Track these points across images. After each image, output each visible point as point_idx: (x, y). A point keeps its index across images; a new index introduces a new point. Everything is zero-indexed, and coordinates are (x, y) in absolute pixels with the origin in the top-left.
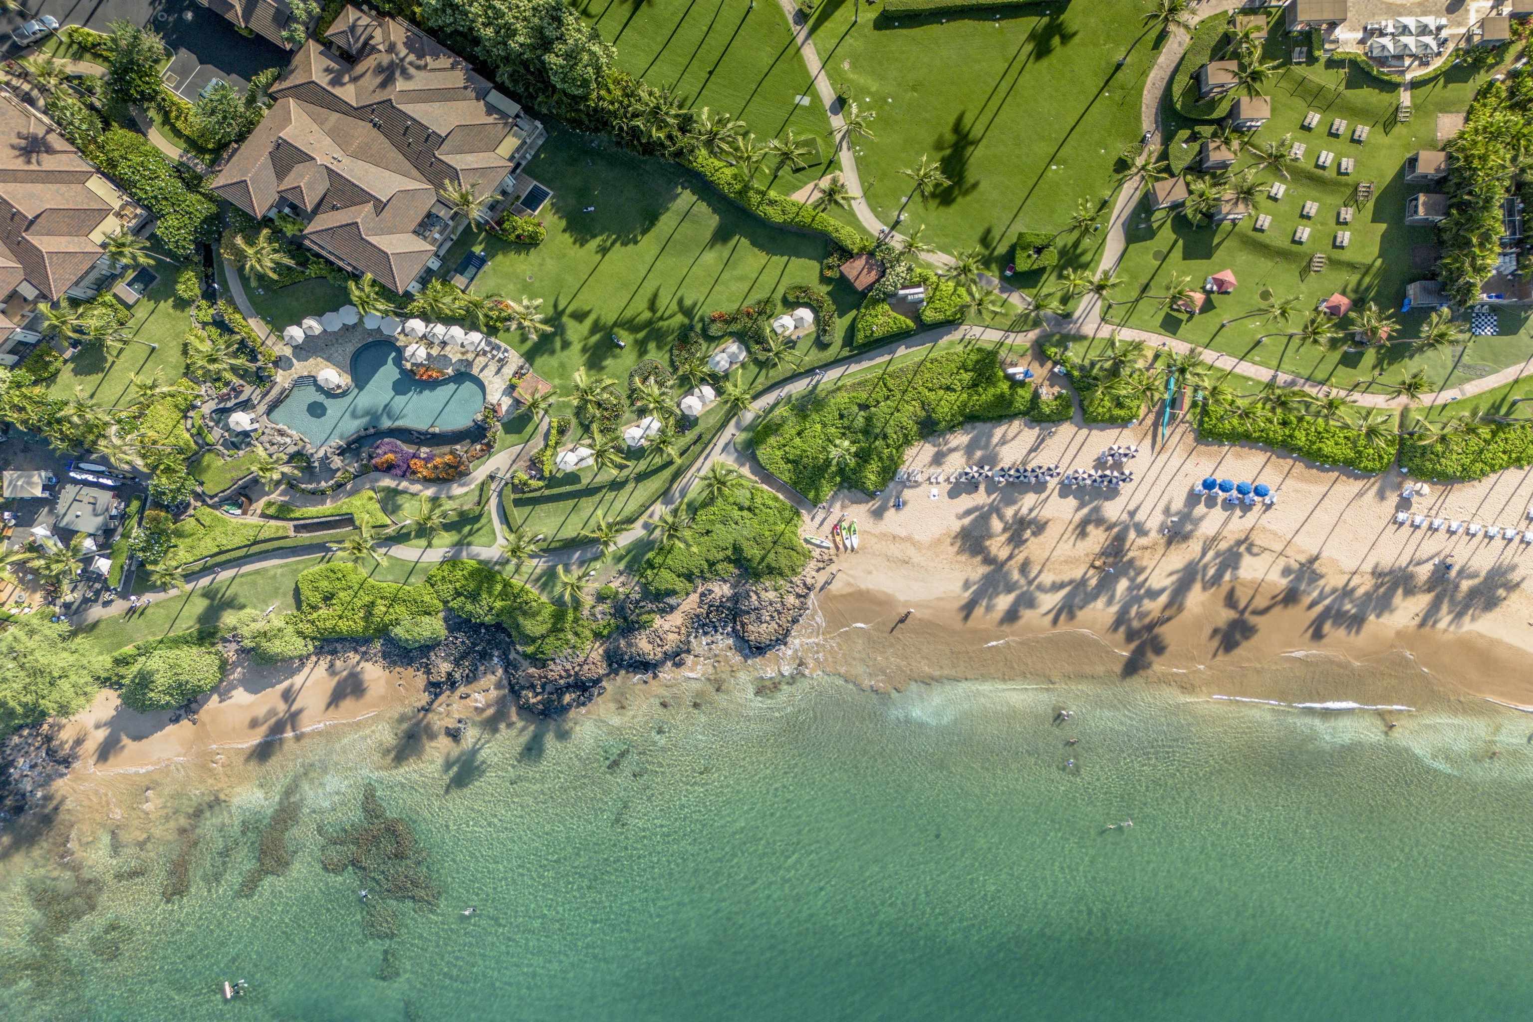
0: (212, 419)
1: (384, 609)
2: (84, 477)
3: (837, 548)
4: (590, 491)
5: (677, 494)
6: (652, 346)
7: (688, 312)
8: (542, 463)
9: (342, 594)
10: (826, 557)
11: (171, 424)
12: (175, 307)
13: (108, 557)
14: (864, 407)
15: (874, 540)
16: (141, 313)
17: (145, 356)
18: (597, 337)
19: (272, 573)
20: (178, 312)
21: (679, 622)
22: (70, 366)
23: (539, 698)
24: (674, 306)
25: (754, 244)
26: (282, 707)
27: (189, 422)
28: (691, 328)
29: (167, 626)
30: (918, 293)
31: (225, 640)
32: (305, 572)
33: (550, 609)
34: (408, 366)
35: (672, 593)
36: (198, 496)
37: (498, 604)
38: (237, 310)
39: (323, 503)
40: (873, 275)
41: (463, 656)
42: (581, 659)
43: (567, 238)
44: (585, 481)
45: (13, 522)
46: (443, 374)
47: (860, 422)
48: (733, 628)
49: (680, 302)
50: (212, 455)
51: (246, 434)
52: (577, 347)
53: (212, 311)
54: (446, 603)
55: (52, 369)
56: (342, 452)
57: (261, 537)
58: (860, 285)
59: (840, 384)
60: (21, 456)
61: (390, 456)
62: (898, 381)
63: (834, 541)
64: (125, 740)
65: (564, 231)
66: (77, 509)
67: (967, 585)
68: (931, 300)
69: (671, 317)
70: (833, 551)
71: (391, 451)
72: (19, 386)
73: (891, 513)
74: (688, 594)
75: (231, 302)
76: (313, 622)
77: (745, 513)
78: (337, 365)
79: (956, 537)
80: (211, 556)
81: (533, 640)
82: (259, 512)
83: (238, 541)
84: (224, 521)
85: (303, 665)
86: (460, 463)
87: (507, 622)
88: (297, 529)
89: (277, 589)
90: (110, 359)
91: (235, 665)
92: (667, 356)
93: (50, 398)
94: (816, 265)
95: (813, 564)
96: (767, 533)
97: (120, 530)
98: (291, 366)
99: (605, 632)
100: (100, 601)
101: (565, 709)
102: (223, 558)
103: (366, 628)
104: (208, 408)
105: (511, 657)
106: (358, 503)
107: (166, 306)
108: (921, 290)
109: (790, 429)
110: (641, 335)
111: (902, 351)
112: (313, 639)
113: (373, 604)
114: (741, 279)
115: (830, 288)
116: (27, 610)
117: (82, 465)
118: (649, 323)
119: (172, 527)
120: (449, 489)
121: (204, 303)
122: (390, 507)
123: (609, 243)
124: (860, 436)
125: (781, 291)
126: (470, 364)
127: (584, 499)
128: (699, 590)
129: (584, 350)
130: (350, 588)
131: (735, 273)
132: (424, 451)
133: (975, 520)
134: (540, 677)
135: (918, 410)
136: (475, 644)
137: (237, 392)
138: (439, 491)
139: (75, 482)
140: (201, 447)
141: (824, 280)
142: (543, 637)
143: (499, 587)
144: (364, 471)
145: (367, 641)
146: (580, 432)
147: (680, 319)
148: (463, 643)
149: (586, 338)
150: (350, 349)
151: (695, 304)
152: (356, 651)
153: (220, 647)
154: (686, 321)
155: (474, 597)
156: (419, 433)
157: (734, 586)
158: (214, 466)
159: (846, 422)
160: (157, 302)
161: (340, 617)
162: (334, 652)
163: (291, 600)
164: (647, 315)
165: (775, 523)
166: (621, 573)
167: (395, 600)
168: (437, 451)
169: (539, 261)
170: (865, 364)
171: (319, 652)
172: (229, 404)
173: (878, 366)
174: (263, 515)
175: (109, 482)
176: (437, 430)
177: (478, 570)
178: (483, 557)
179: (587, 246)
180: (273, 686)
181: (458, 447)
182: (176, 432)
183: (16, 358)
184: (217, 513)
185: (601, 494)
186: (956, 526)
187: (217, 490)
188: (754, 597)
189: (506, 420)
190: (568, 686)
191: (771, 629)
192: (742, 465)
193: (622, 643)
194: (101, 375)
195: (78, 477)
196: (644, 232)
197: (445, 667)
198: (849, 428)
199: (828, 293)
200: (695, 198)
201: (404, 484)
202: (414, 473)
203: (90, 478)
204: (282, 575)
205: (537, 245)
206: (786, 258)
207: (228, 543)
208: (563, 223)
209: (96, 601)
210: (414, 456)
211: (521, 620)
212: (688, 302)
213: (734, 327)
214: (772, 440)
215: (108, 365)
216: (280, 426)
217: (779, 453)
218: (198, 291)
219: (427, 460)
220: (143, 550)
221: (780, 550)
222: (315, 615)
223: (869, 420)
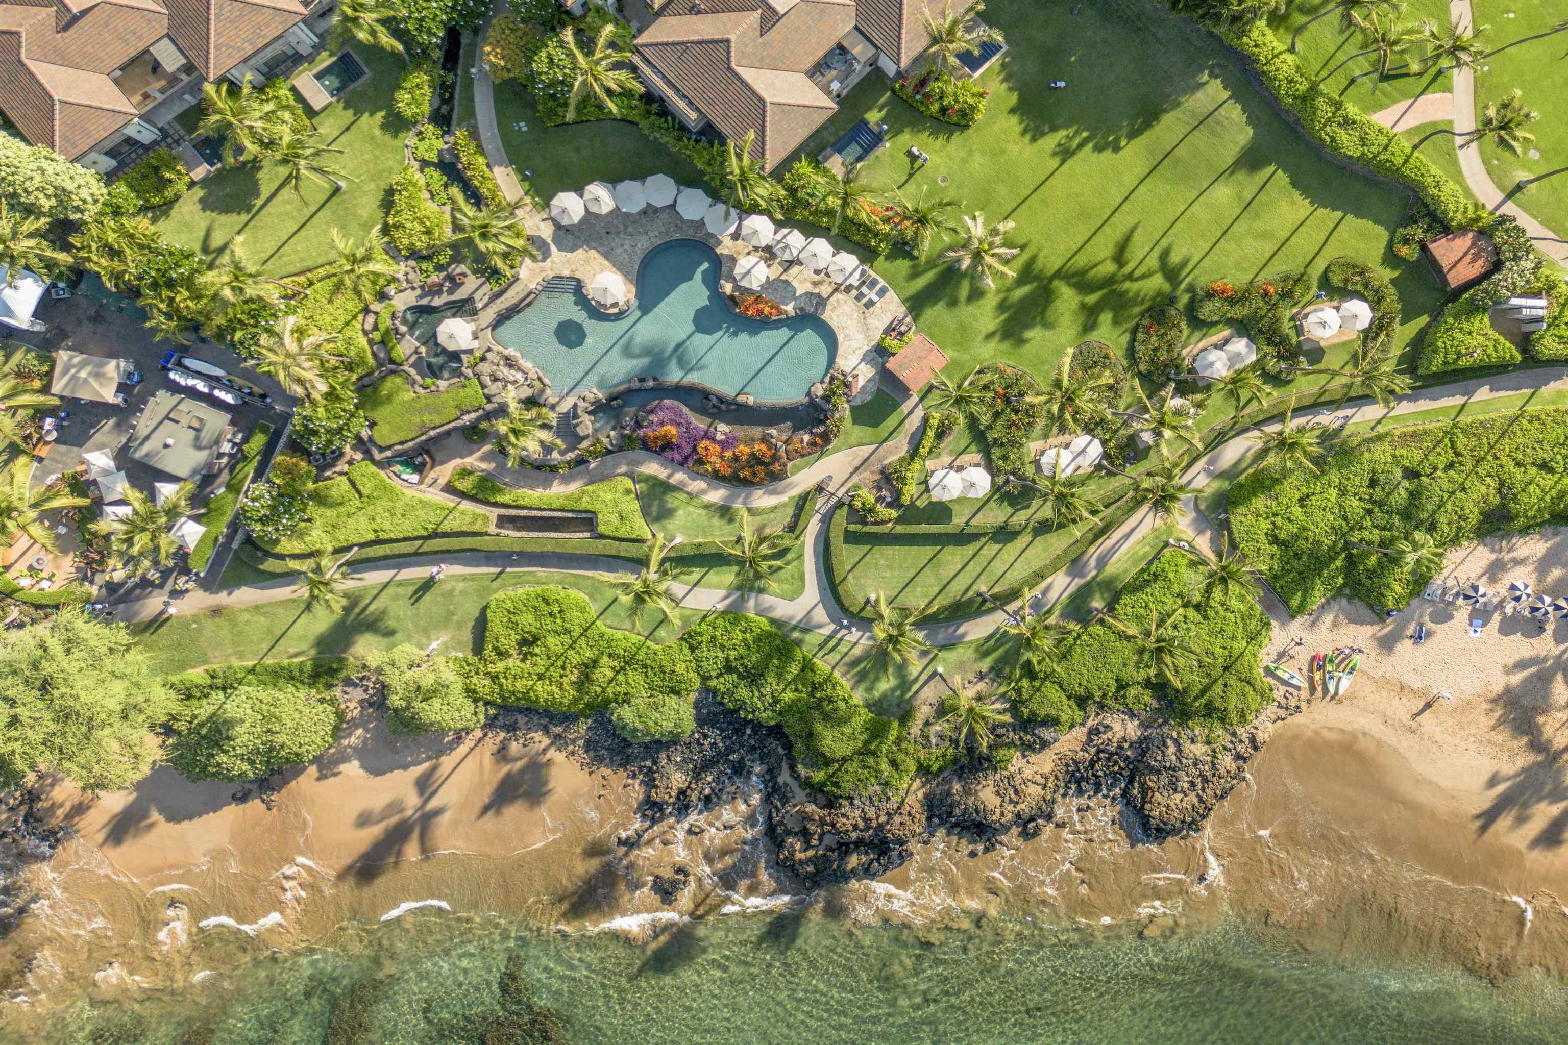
0: (404, 321)
1: (610, 674)
2: (191, 382)
3: (1313, 689)
4: (962, 538)
5: (1093, 563)
6: (1106, 318)
7: (1172, 274)
8: (903, 480)
9: (551, 641)
10: (1293, 703)
11: (343, 318)
12: (385, 127)
13: (197, 519)
14: (1412, 474)
15: (1369, 687)
16: (328, 127)
17: (322, 198)
18: (1025, 290)
19: (447, 587)
20: (388, 138)
21: (1047, 768)
22: (199, 193)
23: (811, 853)
24: (1153, 262)
25: (1295, 184)
26: (412, 800)
27: (371, 319)
28: (1172, 300)
29: (265, 646)
30: (1537, 307)
31: (348, 682)
32: (500, 595)
33: (864, 716)
34: (728, 288)
35: (1052, 722)
36: (361, 444)
37: (788, 696)
38: (480, 150)
39: (547, 484)
40: (1478, 268)
41: (707, 765)
42: (893, 804)
43: (1014, 124)
44: (959, 520)
45: (54, 435)
46: (780, 312)
47: (1400, 497)
48: (1125, 793)
49: (1164, 256)
50: (398, 380)
51: (455, 356)
52: (990, 302)
53: (439, 144)
54: (705, 679)
55: (169, 193)
56: (598, 409)
57: (446, 527)
58: (1455, 279)
59: (1381, 429)
60: (87, 327)
61: (672, 430)
62: (1474, 442)
63: (1311, 680)
64: (155, 816)
65: (1012, 111)
66: (167, 434)
67: (1493, 782)
68: (1554, 322)
69: (1143, 277)
70: (1304, 694)
71: (672, 422)
72: (117, 212)
73: (1405, 647)
74: (1072, 726)
75: (474, 134)
76: (494, 678)
77: (1191, 613)
78: (620, 268)
79: (1494, 701)
80: (362, 546)
81: (827, 762)
82: (442, 481)
83: (407, 527)
84: (392, 490)
85: (459, 739)
86: (775, 458)
87: (793, 726)
88: (503, 521)
89: (450, 614)
90: (265, 192)
91: (354, 724)
92: (1125, 339)
93: (163, 243)
94: (1382, 234)
95: (1271, 710)
96: (1218, 651)
97: (225, 476)
98: (546, 255)
99: (935, 768)
100: (169, 586)
101: (844, 876)
102: (380, 551)
103: (576, 701)
104: (403, 301)
105: (781, 780)
106: (609, 497)
107: (371, 123)
108: (1543, 302)
109: (1290, 490)
110: (1092, 299)
111: (1483, 393)
112: (487, 703)
113: (595, 662)
114: (1264, 235)
115: (1396, 274)
116: (45, 584)
117: (187, 362)
118: (1110, 281)
119: (310, 486)
120: (748, 496)
121: (430, 129)
122: (655, 509)
123: (1074, 144)
124: (1396, 519)
125: (1320, 265)
126: (822, 302)
127: (950, 549)
128: (1090, 723)
129: (1002, 307)
130: (568, 632)
131: (1255, 225)
132: (722, 429)
133: (1528, 681)
134: (822, 822)
135: (1492, 491)
136: (729, 750)
137: (455, 283)
138: (732, 498)
139: (175, 388)
140: (380, 364)
141: (1391, 258)
142: (844, 759)
143: (794, 669)
144: (626, 444)
145: (568, 718)
146: (965, 440)
147: (1157, 282)
148: (714, 744)
149: (1009, 290)
150: (644, 244)
151: (1184, 263)
152: (546, 730)
153: (337, 692)
154: (1167, 287)
155: (753, 677)
156: (721, 400)
157: (1144, 725)
158: (397, 399)
159: (1378, 493)
160: (358, 113)
161: (541, 677)
162: (511, 728)
163: (467, 636)
164: (1109, 268)
165: (1234, 638)
166: (981, 677)
167: (628, 661)
168: (741, 431)
169: (963, 154)
170: (1424, 405)
171: (490, 724)
172: (437, 302)
173: (1444, 410)
174: (449, 489)
175: (229, 398)
176: (751, 400)
177: (770, 635)
178: (778, 614)
179: (1041, 142)
180: (405, 767)
181: (774, 432)
182: (348, 333)
183: (113, 163)
184: (382, 474)
185: (977, 545)
186: (1498, 683)
187: (395, 440)
188: (1172, 749)
189: (858, 402)
190: (859, 842)
191: (1186, 804)
192: (1201, 532)
193: (957, 787)
194: (244, 217)
195: (182, 381)
196: (1133, 134)
197: (678, 779)
198: (1380, 504)
199: (1393, 281)
200: (1226, 94)
201: (679, 476)
202: (701, 462)
203: (201, 386)
204: (463, 593)
205: (967, 126)
206: (1338, 214)
207: (392, 528)
208: (1014, 99)
209: (161, 586)
210: (706, 435)
211: (819, 727)
212: (1175, 258)
213: (1239, 312)
214: (1259, 502)
215: (259, 203)
216: (511, 352)
217: (1265, 525)
218: (426, 109)
219: (725, 445)
220: (263, 520)
221: (1233, 681)
222: (500, 666)
223: (1414, 495)
